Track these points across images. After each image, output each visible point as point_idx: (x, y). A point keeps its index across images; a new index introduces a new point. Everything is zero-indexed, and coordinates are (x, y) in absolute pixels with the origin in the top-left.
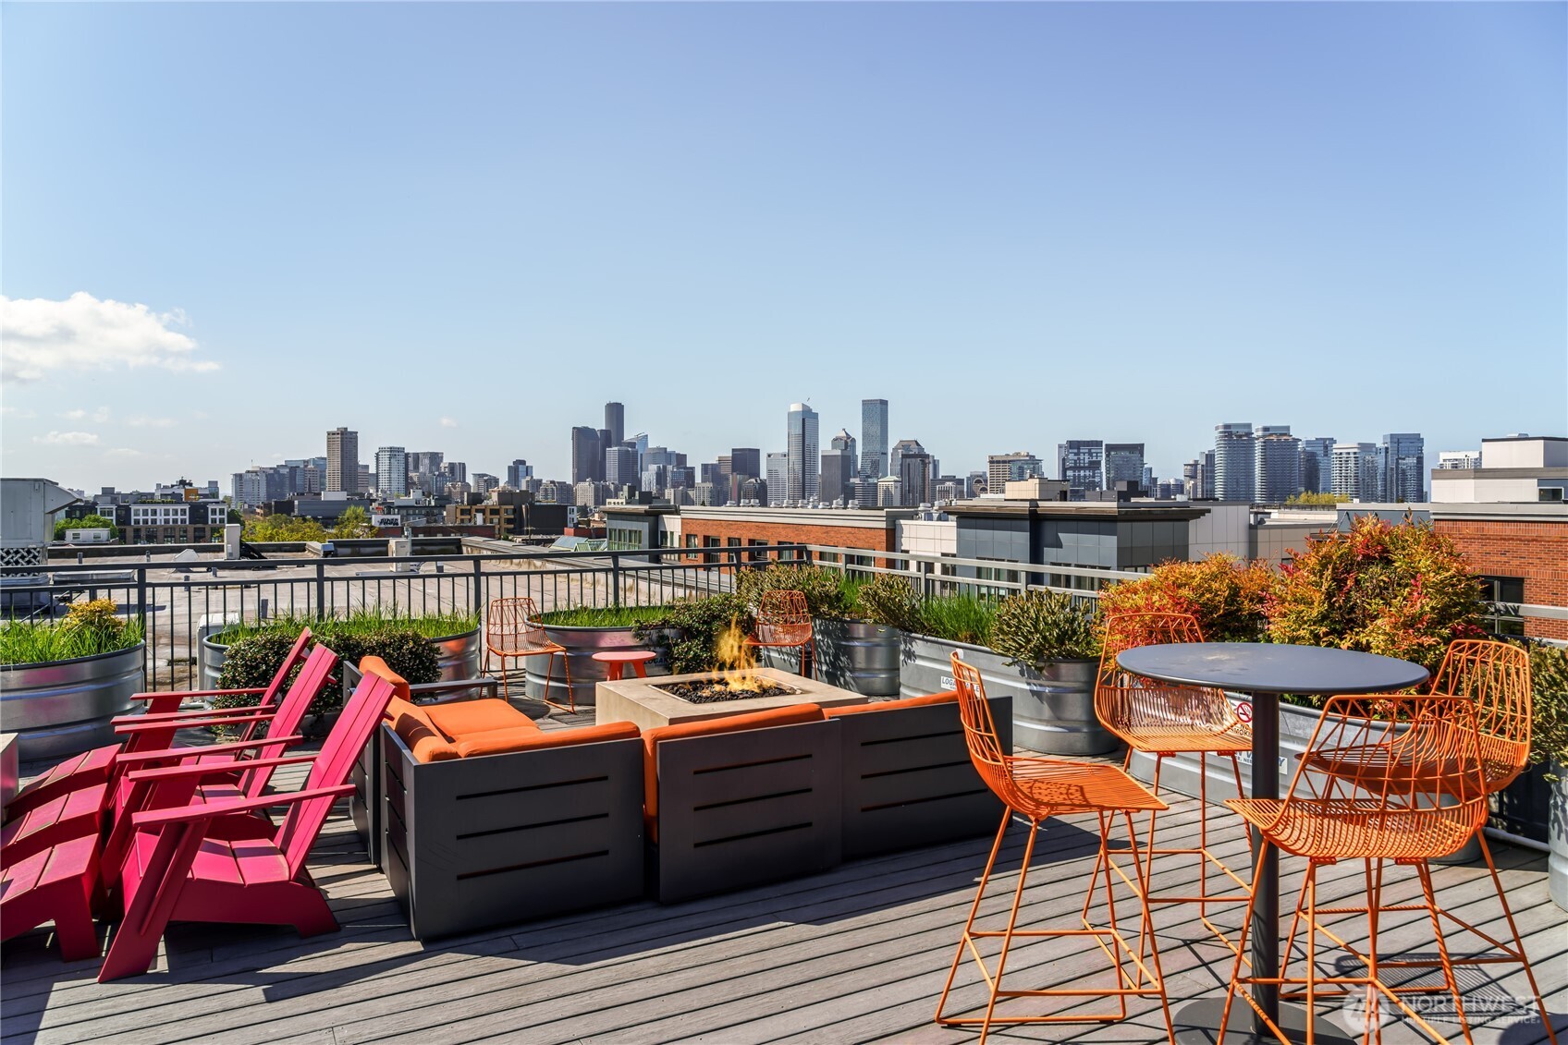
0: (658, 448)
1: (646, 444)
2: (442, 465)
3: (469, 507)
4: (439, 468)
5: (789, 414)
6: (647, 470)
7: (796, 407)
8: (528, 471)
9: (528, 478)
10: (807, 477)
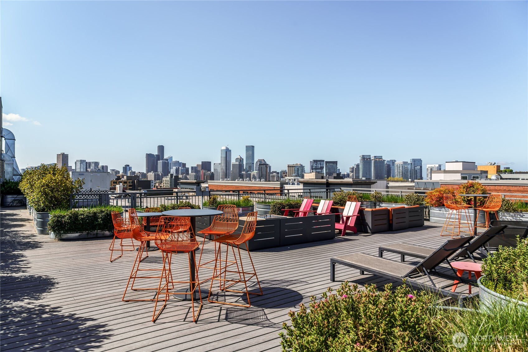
0: (176, 161)
1: (172, 160)
2: (99, 166)
3: (116, 181)
4: (98, 167)
5: (221, 150)
6: (172, 169)
7: (224, 148)
8: (130, 168)
9: (131, 171)
10: (227, 171)
